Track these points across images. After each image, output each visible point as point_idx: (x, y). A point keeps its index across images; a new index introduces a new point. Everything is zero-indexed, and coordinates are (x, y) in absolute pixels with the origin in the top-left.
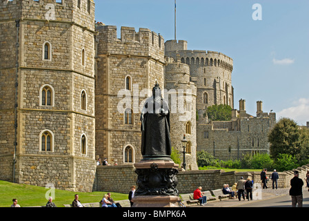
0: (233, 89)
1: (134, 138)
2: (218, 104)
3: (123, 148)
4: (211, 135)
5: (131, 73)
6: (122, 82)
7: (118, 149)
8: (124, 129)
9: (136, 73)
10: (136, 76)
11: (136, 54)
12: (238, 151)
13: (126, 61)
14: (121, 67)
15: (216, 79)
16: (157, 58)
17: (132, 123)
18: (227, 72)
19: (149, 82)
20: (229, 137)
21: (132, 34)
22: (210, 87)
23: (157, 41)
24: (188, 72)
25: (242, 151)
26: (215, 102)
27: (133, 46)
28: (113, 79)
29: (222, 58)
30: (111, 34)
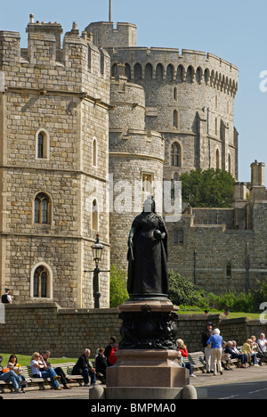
0: (236, 134)
1: (52, 250)
2: (204, 168)
3: (30, 269)
4: (189, 238)
5: (48, 125)
6: (30, 143)
7: (22, 271)
8: (33, 233)
9: (57, 125)
10: (57, 131)
11: (57, 88)
12: (247, 273)
13: (39, 102)
14: (28, 114)
15: (200, 113)
16: (97, 97)
17: (47, 222)
18: (224, 96)
19: (82, 142)
20: (227, 242)
21: (51, 50)
22: (186, 131)
23: (98, 62)
24: (142, 102)
25: (257, 274)
26: (197, 163)
27: (52, 72)
28: (12, 136)
29: (213, 65)
30: (9, 49)
